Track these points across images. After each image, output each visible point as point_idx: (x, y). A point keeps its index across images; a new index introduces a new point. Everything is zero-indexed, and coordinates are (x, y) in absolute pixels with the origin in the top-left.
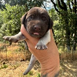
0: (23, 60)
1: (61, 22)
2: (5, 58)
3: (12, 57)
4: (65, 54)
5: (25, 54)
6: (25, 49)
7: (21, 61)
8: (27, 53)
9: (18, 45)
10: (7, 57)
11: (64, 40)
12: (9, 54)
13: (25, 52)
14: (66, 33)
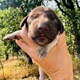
0: (26, 77)
1: (68, 26)
2: (2, 76)
3: (11, 75)
4: (76, 64)
5: (26, 69)
6: (26, 63)
7: (23, 78)
8: (28, 68)
9: (16, 59)
10: (5, 75)
11: (72, 47)
12: (6, 71)
13: (26, 67)
14: (75, 38)
